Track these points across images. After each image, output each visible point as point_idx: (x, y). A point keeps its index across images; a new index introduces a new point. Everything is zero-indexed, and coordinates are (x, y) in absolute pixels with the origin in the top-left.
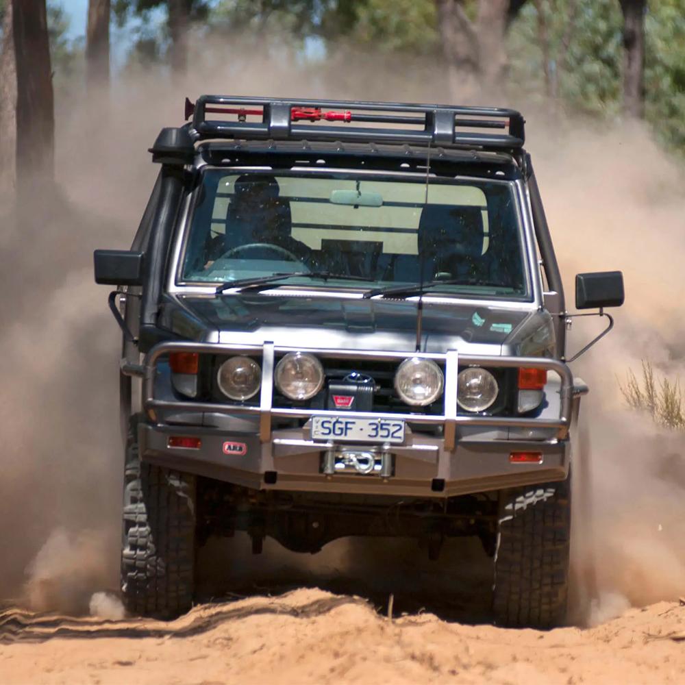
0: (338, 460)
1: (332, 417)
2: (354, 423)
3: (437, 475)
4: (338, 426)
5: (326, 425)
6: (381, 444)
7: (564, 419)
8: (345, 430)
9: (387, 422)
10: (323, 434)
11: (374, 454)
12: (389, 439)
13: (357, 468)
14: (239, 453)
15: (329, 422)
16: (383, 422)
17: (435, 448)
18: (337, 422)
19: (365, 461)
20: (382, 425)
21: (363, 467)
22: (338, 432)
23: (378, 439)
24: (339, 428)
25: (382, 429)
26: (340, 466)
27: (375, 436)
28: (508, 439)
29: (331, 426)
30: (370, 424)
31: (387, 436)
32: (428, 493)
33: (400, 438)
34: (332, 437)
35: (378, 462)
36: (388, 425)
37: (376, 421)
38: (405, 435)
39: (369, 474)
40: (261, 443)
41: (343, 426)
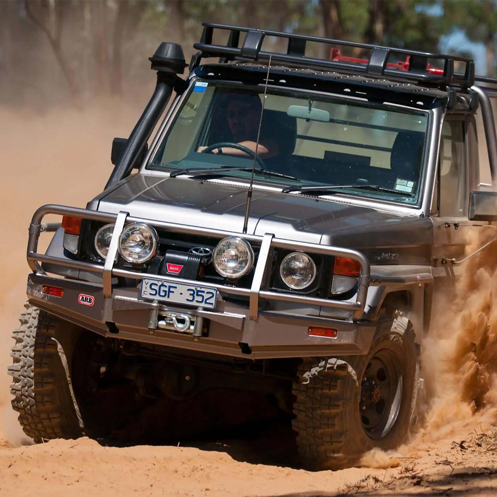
0: (161, 318)
1: (158, 280)
2: (176, 287)
3: (241, 340)
4: (163, 288)
5: (153, 287)
6: (196, 308)
7: (359, 303)
8: (168, 293)
9: (202, 289)
10: (150, 294)
11: (190, 316)
12: (203, 305)
13: (175, 326)
14: (89, 304)
15: (157, 285)
16: (199, 289)
17: (241, 316)
18: (162, 285)
19: (182, 321)
20: (198, 291)
21: (180, 326)
22: (162, 294)
23: (194, 303)
24: (163, 291)
25: (198, 295)
26: (162, 323)
27: (192, 301)
28: (320, 316)
29: (157, 288)
30: (189, 290)
31: (202, 302)
32: (238, 354)
33: (212, 304)
34: (157, 298)
35: (192, 323)
36: (203, 292)
37: (193, 288)
38: (217, 302)
39: (184, 333)
40: (105, 297)
41: (167, 289)
